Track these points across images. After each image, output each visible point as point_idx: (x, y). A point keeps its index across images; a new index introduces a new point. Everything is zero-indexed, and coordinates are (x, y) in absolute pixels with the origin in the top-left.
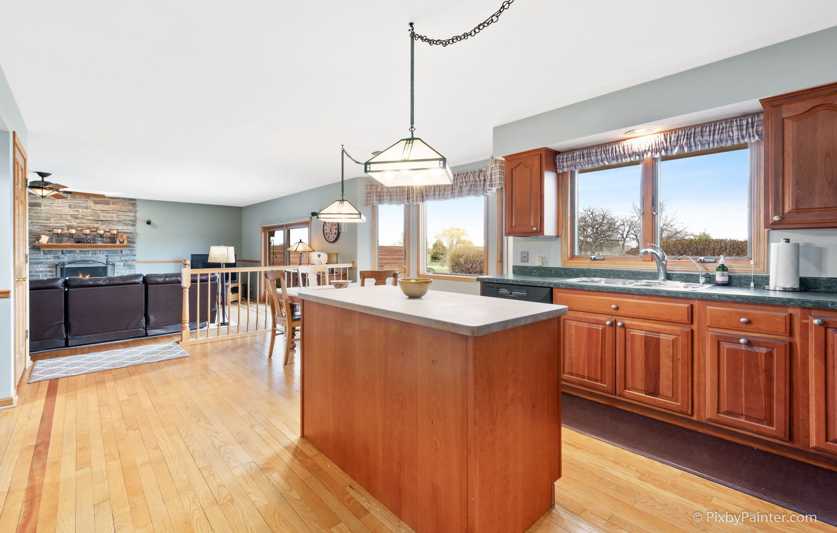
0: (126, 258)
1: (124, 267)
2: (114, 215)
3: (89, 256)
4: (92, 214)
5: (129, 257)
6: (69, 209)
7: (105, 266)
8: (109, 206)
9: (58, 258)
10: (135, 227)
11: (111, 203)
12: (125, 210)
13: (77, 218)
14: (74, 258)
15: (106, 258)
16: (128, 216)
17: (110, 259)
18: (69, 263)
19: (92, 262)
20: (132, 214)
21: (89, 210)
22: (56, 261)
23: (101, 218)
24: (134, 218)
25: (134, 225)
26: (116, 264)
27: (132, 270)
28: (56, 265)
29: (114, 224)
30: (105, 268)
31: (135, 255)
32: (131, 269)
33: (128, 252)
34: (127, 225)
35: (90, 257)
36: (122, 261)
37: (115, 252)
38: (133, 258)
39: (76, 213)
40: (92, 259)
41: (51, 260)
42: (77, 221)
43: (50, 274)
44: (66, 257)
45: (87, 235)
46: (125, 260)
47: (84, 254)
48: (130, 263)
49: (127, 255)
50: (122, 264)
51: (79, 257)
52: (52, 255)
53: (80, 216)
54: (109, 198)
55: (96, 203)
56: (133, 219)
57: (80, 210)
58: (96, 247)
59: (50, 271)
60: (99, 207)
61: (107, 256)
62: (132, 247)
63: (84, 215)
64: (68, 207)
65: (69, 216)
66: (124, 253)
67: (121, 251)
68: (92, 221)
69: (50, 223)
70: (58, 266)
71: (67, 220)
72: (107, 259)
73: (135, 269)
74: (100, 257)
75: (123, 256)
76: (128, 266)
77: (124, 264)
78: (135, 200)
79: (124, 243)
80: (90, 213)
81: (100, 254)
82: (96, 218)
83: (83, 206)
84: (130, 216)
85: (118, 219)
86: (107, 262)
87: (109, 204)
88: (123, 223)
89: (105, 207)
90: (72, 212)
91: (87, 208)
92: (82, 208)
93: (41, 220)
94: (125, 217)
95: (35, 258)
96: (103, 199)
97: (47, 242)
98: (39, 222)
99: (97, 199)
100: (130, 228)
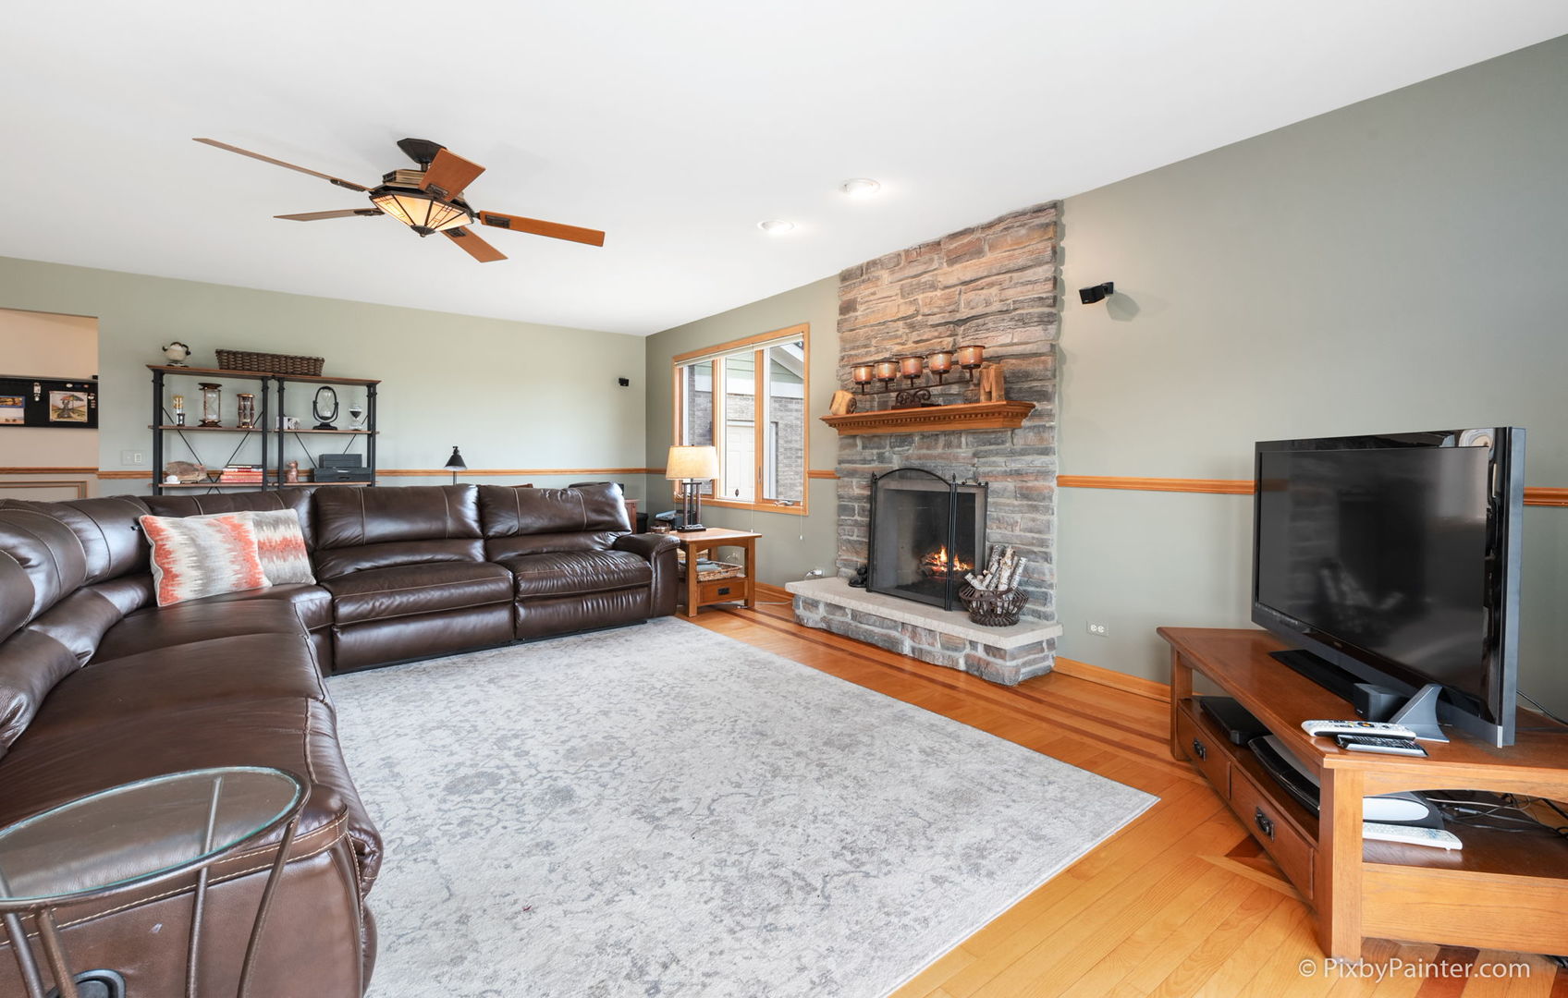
0: (1024, 463)
2: (994, 290)
3: (936, 456)
4: (942, 304)
6: (901, 301)
8: (983, 260)
9: (881, 458)
10: (1052, 328)
11: (986, 249)
12: (1021, 262)
13: (912, 327)
14: (910, 457)
15: (975, 461)
16: (1030, 282)
17: (980, 468)
21: (938, 293)
22: (877, 469)
23: (963, 313)
24: (1047, 287)
25: (1047, 321)
26: (994, 485)
27: (1038, 516)
29: (991, 325)
30: (971, 500)
31: (1046, 451)
32: (1035, 509)
33: (1031, 437)
34: (1023, 321)
36: (1011, 474)
38: (1042, 461)
39: (912, 310)
41: (870, 465)
43: (865, 505)
44: (895, 457)
46: (1020, 472)
47: (928, 448)
48: (1034, 483)
49: (1027, 450)
50: (1010, 485)
51: (918, 456)
52: (875, 451)
53: (919, 318)
55: (952, 260)
56: (1039, 291)
57: (920, 297)
58: (927, 419)
59: (866, 499)
60: (959, 273)
61: (974, 454)
62: (1040, 415)
63: (928, 310)
64: (898, 297)
65: (900, 324)
66: (1018, 440)
67: (1013, 432)
68: (940, 329)
69: (867, 353)
71: (896, 337)
72: (975, 465)
73: (1050, 509)
74: (956, 458)
75: (1014, 453)
76: (1027, 497)
77: (1018, 488)
78: (1056, 206)
80: (939, 302)
81: (961, 446)
82: (953, 317)
83: (925, 283)
84: (1035, 282)
85: (1001, 306)
86: (974, 476)
87: (981, 252)
88: (1012, 319)
89: (969, 269)
90: (906, 309)
91: (933, 287)
92: (924, 291)
93: (858, 347)
94: (1019, 289)
95: (850, 458)
96: (966, 240)
97: (848, 412)
98: (851, 355)
99: (955, 245)
100: (1036, 332)
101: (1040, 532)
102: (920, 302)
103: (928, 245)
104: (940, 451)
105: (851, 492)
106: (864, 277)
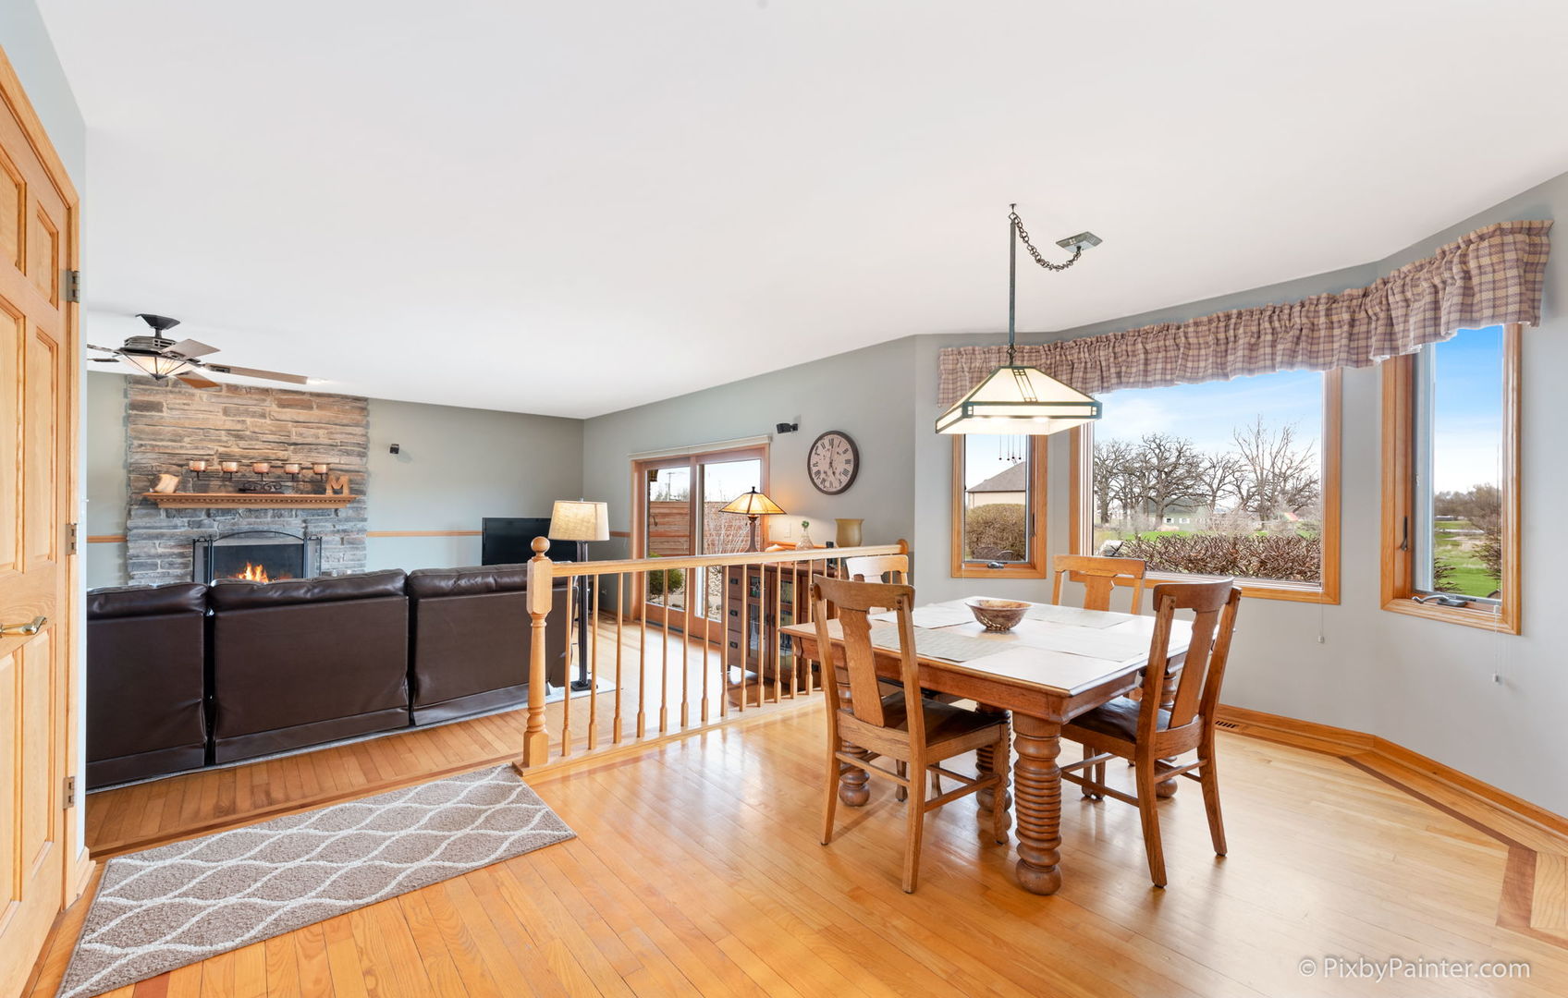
0: (347, 526)
1: (342, 544)
2: (321, 432)
3: (266, 522)
4: (274, 429)
5: (352, 524)
6: (224, 418)
7: (302, 542)
8: (311, 412)
9: (200, 525)
10: (365, 459)
11: (315, 407)
12: (345, 422)
13: (239, 437)
14: (234, 524)
15: (304, 525)
17: (311, 529)
18: (224, 537)
19: (272, 535)
20: (358, 430)
21: (268, 421)
22: (195, 533)
23: (294, 438)
24: (364, 439)
25: (362, 455)
26: (324, 539)
27: (358, 552)
28: (194, 542)
29: (322, 450)
30: (302, 548)
31: (365, 520)
32: (357, 548)
33: (350, 512)
34: (348, 453)
35: (268, 524)
36: (338, 531)
37: (324, 513)
38: (360, 525)
39: (239, 427)
40: (274, 527)
41: (183, 529)
42: (242, 443)
43: (180, 560)
44: (216, 524)
45: (261, 474)
46: (344, 531)
47: (256, 517)
48: (354, 536)
49: (347, 520)
50: (337, 538)
51: (244, 524)
52: (186, 520)
53: (248, 433)
54: (312, 394)
55: (282, 405)
56: (361, 440)
57: (249, 420)
58: (285, 501)
59: (182, 555)
60: (289, 414)
61: (305, 521)
62: (359, 502)
63: (257, 430)
64: (221, 414)
65: (223, 432)
66: (342, 514)
67: (336, 510)
68: (274, 445)
69: (182, 447)
70: (197, 544)
71: (220, 441)
72: (306, 527)
73: (364, 549)
74: (289, 524)
75: (340, 521)
76: (350, 543)
77: (342, 539)
78: (365, 400)
79: (342, 493)
80: (270, 427)
81: (291, 516)
82: (283, 439)
83: (255, 412)
84: (355, 435)
85: (330, 442)
86: (305, 534)
87: (311, 408)
88: (340, 450)
89: (302, 415)
90: (230, 423)
91: (263, 416)
92: (253, 417)
93: (162, 440)
94: (344, 436)
95: (148, 525)
96: (297, 397)
97: (177, 491)
98: (157, 446)
99: (285, 397)
100: (355, 460)
101: (359, 560)
102: (248, 423)
103: (257, 389)
104: (269, 519)
105: (153, 551)
106: (169, 388)
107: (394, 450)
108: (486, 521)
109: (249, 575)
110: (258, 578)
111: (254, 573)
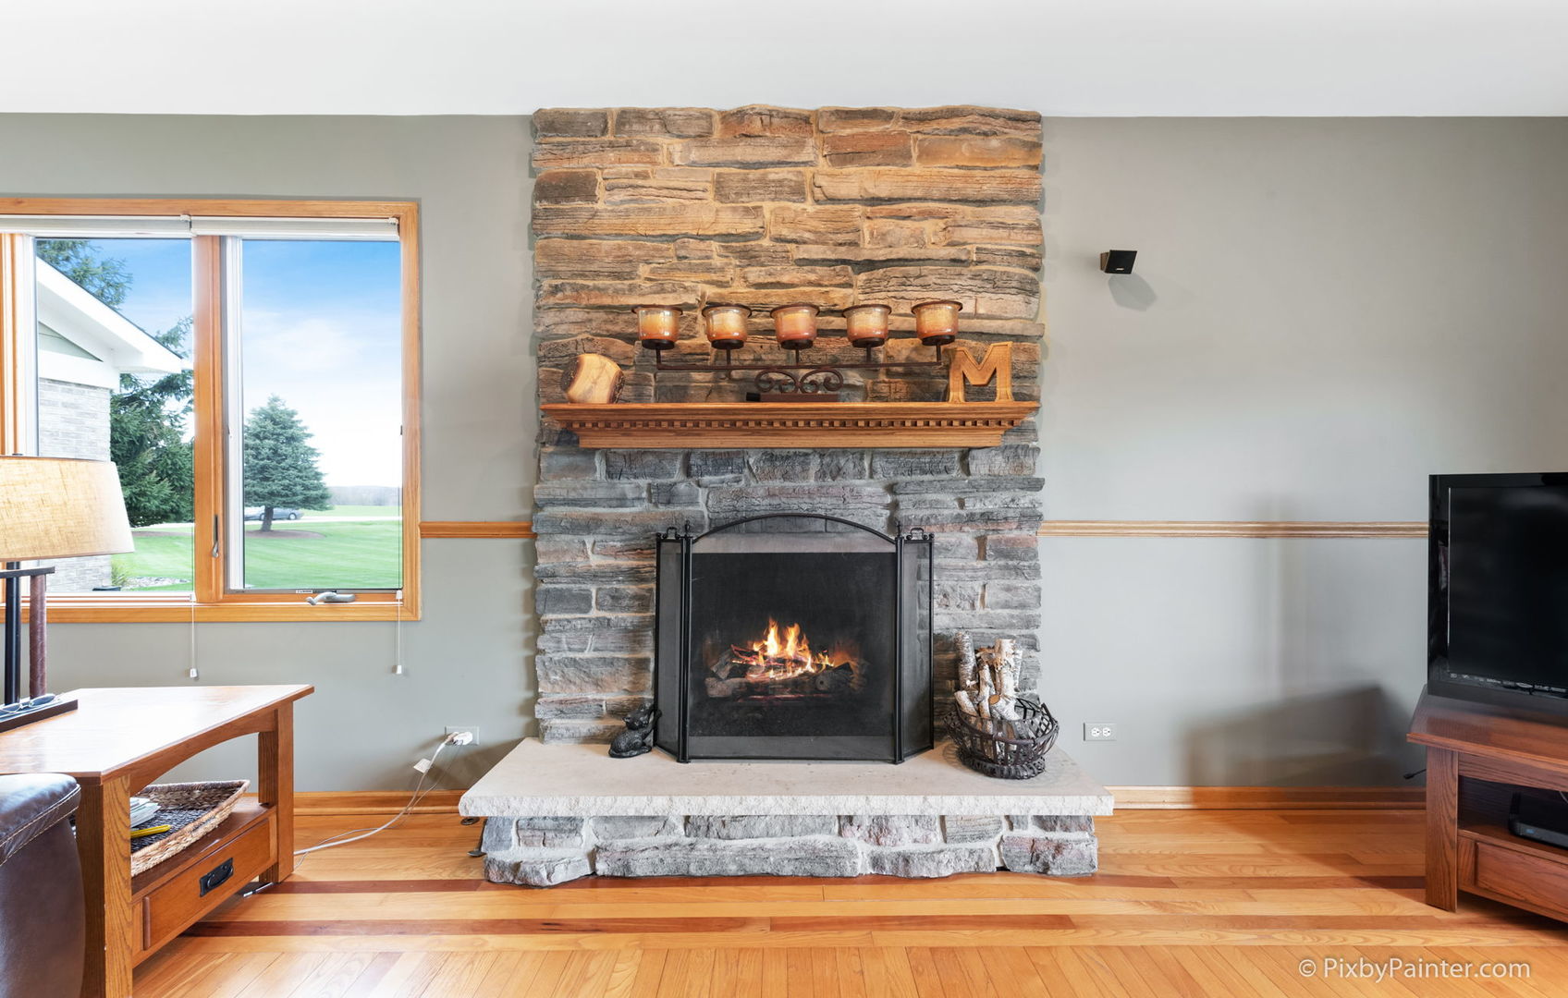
0: (993, 503)
1: (982, 555)
2: (929, 227)
3: (806, 492)
4: (822, 227)
5: (1006, 496)
6: (718, 205)
7: (891, 549)
9: (666, 495)
10: (1035, 299)
11: (915, 154)
12: (989, 189)
13: (749, 257)
14: (739, 495)
15: (889, 499)
16: (1003, 225)
17: (908, 511)
18: (718, 528)
19: (819, 525)
20: (1021, 214)
21: (810, 207)
22: (659, 516)
23: (868, 251)
24: (1032, 238)
25: (1029, 289)
26: (940, 539)
27: (1019, 583)
28: (661, 540)
29: (932, 279)
30: (891, 563)
32: (1018, 571)
33: (1000, 464)
35: (810, 494)
36: (971, 519)
37: (927, 461)
38: (1025, 499)
39: (747, 226)
40: (824, 505)
41: (637, 509)
42: (755, 274)
43: (631, 589)
44: (702, 494)
45: (792, 344)
46: (987, 517)
47: (785, 477)
48: (1011, 533)
49: (995, 484)
50: (967, 538)
51: (761, 493)
52: (643, 482)
53: (766, 242)
54: (909, 118)
55: (843, 155)
56: (1019, 241)
57: (768, 206)
58: (849, 423)
59: (635, 575)
60: (857, 180)
61: (891, 489)
62: (1022, 431)
63: (786, 232)
64: (710, 195)
65: (715, 245)
66: (979, 466)
67: (965, 454)
68: (821, 270)
69: (631, 289)
70: (664, 544)
71: (709, 269)
72: (894, 506)
73: (1036, 570)
74: (857, 496)
75: (975, 487)
76: (1001, 554)
77: (981, 541)
80: (815, 223)
81: (860, 475)
82: (843, 253)
83: (780, 182)
84: (1013, 227)
85: (952, 252)
86: (894, 524)
87: (905, 157)
88: (974, 277)
89: (881, 179)
90: (730, 221)
91: (798, 192)
92: (776, 196)
93: (597, 274)
94: (986, 232)
95: (573, 495)
96: (875, 128)
97: (613, 399)
98: (583, 287)
99: (848, 131)
100: (1013, 304)
101: (1023, 606)
102: (767, 215)
103: (786, 115)
104: (812, 482)
105: (580, 563)
106: (609, 137)
107: (1119, 262)
108: (1439, 485)
109: (772, 645)
110: (791, 649)
111: (782, 640)
